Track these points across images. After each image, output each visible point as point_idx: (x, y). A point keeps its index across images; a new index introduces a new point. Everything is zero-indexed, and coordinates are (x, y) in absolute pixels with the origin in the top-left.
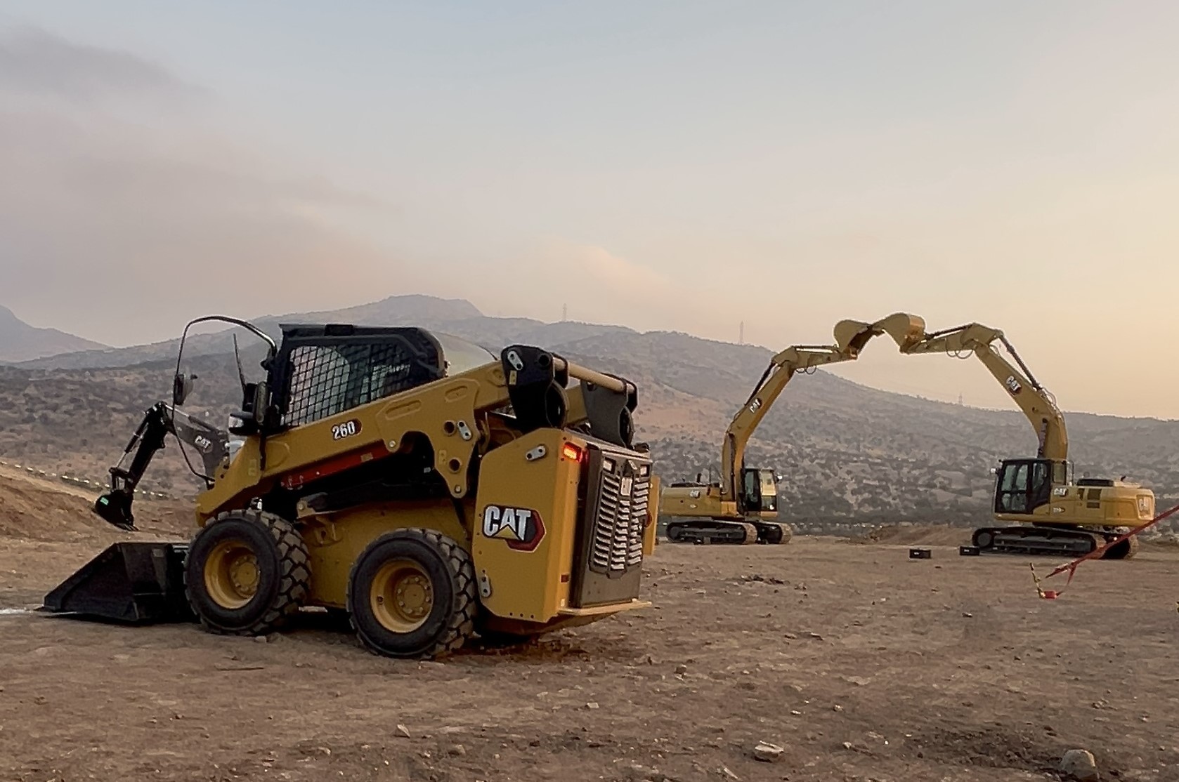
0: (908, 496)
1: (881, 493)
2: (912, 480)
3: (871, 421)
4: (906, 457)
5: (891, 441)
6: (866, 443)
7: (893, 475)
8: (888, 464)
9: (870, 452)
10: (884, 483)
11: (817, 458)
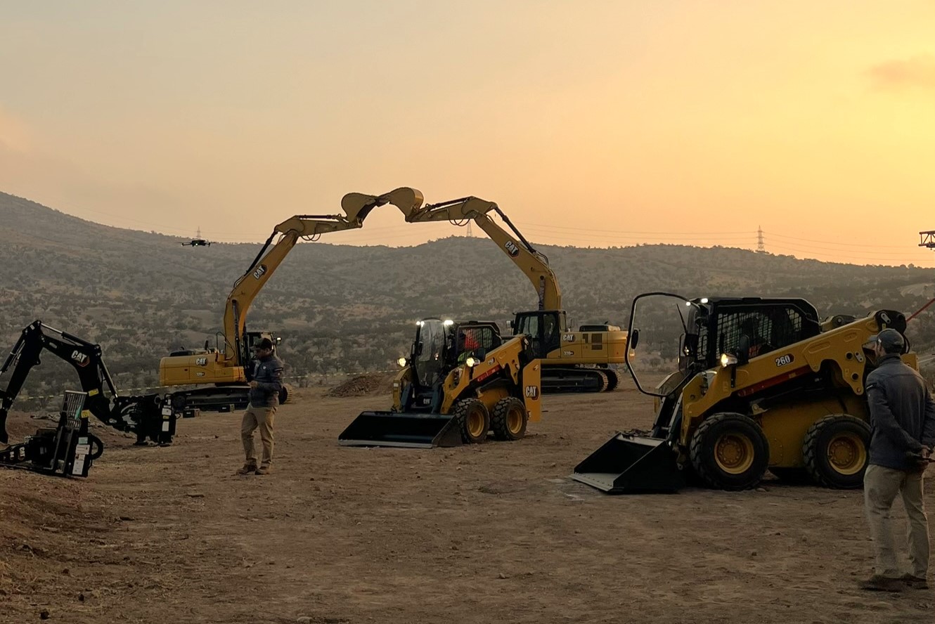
0: (158, 340)
1: (128, 339)
2: (158, 322)
3: (105, 260)
4: (148, 298)
5: (129, 282)
6: (102, 285)
7: (138, 317)
8: (130, 306)
9: (106, 293)
10: (129, 327)
11: (51, 304)
